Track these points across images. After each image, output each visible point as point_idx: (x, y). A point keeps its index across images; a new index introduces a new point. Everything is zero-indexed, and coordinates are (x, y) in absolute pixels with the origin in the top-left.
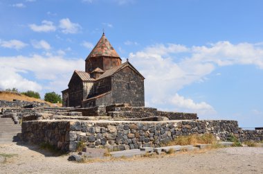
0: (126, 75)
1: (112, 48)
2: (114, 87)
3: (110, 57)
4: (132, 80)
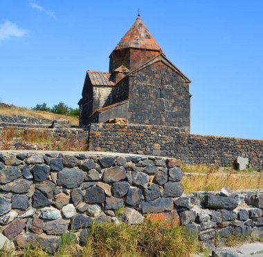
0: (157, 76)
1: (148, 37)
2: (134, 94)
3: (141, 49)
4: (167, 83)
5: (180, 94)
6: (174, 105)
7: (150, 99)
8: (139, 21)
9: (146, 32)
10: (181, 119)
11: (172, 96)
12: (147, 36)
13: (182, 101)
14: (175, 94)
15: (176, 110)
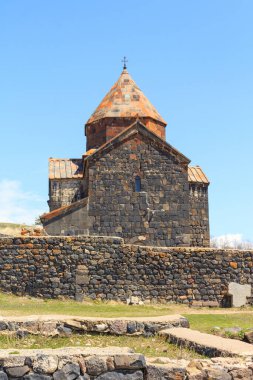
2: (97, 188)
3: (123, 118)
4: (150, 166)
5: (172, 182)
6: (163, 201)
7: (124, 194)
8: (125, 77)
9: (133, 91)
10: (176, 223)
11: (159, 187)
12: (134, 96)
13: (176, 193)
14: (165, 182)
15: (168, 208)
